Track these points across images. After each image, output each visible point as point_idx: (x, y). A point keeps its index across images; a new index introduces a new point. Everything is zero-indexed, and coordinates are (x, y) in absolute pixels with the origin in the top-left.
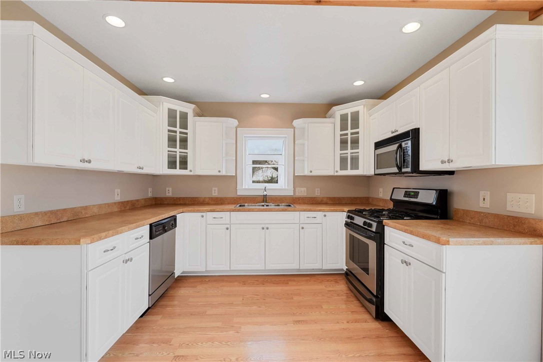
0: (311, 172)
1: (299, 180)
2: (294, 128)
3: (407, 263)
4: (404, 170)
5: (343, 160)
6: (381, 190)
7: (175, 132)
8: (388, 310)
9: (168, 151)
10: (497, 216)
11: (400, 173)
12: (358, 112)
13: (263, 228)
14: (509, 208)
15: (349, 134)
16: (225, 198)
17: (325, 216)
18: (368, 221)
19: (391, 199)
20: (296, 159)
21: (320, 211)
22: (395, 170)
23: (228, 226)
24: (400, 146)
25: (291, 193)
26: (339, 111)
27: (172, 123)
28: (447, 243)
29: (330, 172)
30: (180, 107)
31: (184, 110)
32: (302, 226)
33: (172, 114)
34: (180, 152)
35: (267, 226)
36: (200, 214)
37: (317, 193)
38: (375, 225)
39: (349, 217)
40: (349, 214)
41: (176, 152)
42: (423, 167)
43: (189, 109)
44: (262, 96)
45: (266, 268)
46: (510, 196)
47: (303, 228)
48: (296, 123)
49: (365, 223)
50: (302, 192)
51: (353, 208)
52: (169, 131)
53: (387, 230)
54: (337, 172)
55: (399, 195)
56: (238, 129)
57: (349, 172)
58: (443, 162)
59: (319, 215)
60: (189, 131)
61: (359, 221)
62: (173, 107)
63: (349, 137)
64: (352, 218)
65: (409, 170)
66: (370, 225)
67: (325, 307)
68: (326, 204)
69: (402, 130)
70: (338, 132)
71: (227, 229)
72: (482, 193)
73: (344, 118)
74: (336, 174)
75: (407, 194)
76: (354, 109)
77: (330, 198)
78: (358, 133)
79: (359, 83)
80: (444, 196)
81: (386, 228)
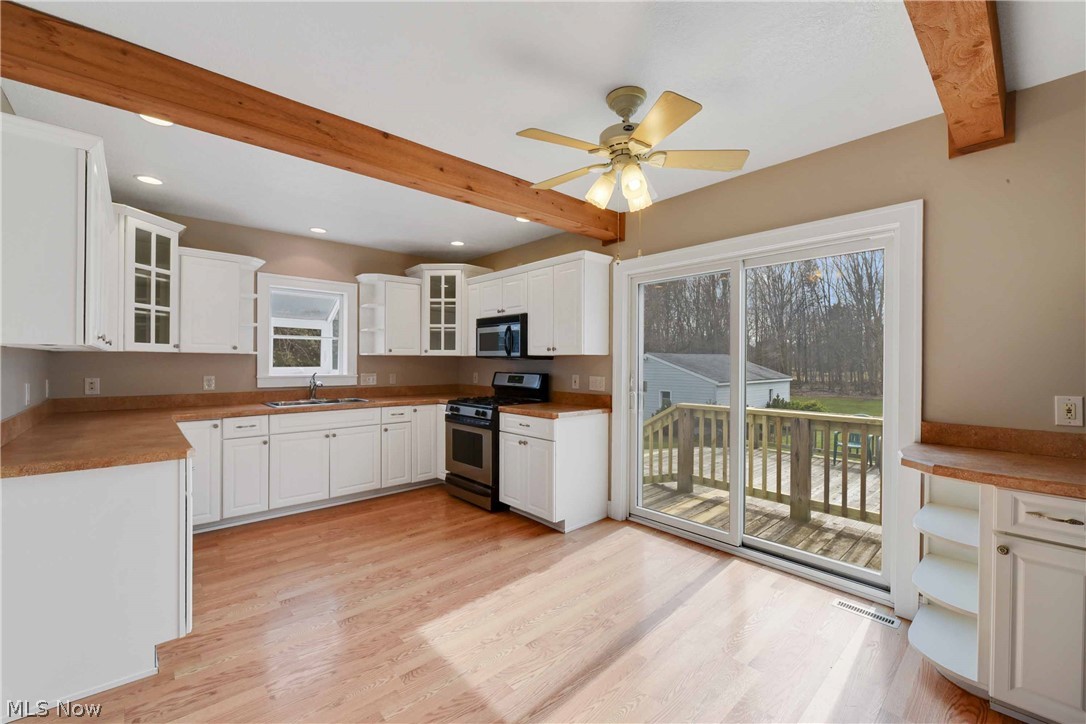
0: (390, 351)
1: (365, 362)
2: (358, 283)
3: (525, 443)
4: (513, 354)
5: (435, 337)
6: (476, 375)
7: (149, 273)
8: (503, 498)
9: (137, 309)
10: (582, 395)
11: (509, 357)
12: (454, 278)
13: (327, 436)
14: (591, 389)
15: (443, 304)
16: (232, 394)
17: (415, 411)
18: (481, 410)
19: (493, 385)
20: (361, 330)
21: (408, 404)
22: (503, 353)
23: (266, 439)
24: (509, 329)
25: (354, 382)
26: (429, 270)
27: (142, 256)
28: (557, 417)
29: (414, 351)
30: (157, 226)
31: (165, 233)
32: (384, 427)
33: (142, 239)
34: (157, 311)
35: (334, 432)
36: (209, 423)
37: (392, 381)
38: (490, 413)
39: (452, 409)
40: (450, 405)
41: (149, 311)
42: (531, 352)
43: (172, 230)
44: (313, 230)
45: (332, 496)
46: (592, 378)
47: (386, 430)
48: (363, 278)
49: (477, 413)
50: (371, 380)
51: (455, 398)
52: (137, 270)
53: (503, 417)
54: (426, 351)
55: (503, 381)
56: (259, 274)
57: (443, 352)
58: (549, 349)
59: (407, 410)
60: (173, 272)
61: (468, 411)
62: (145, 226)
63: (443, 306)
64: (458, 410)
65: (518, 354)
66: (484, 414)
67: (434, 517)
68: (405, 396)
69: (509, 312)
70: (428, 299)
71: (265, 443)
72: (574, 376)
73: (435, 281)
74: (424, 354)
75: (511, 379)
76: (450, 273)
77: (411, 388)
78: (454, 303)
79: (458, 244)
80: (546, 379)
81: (501, 414)
